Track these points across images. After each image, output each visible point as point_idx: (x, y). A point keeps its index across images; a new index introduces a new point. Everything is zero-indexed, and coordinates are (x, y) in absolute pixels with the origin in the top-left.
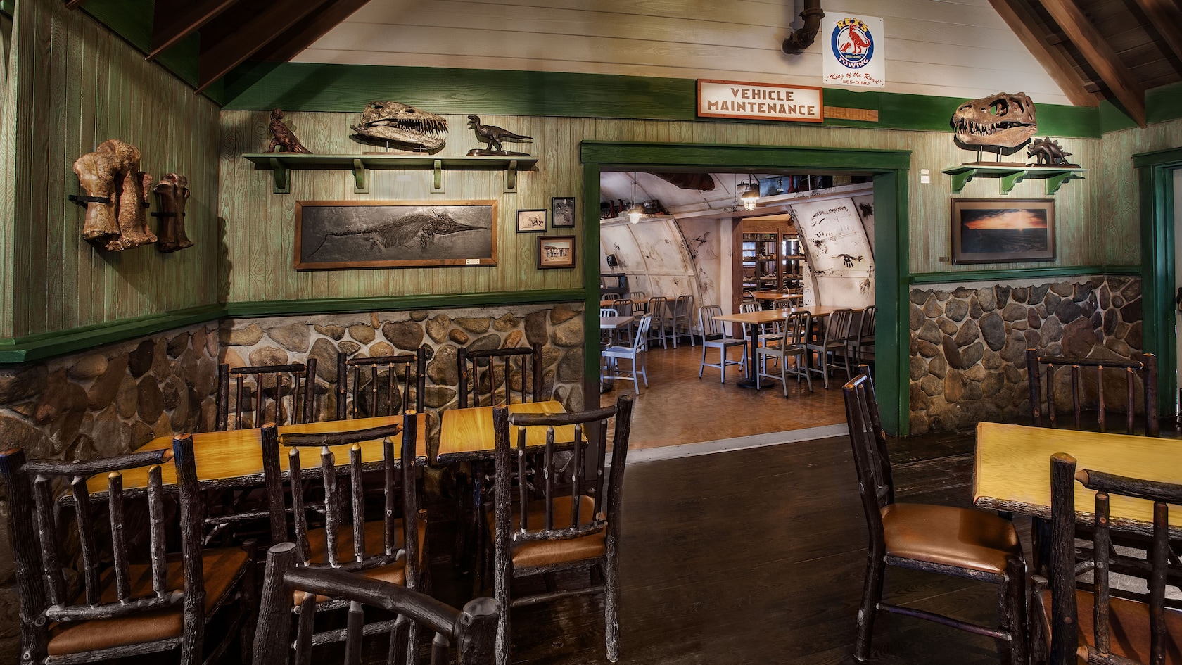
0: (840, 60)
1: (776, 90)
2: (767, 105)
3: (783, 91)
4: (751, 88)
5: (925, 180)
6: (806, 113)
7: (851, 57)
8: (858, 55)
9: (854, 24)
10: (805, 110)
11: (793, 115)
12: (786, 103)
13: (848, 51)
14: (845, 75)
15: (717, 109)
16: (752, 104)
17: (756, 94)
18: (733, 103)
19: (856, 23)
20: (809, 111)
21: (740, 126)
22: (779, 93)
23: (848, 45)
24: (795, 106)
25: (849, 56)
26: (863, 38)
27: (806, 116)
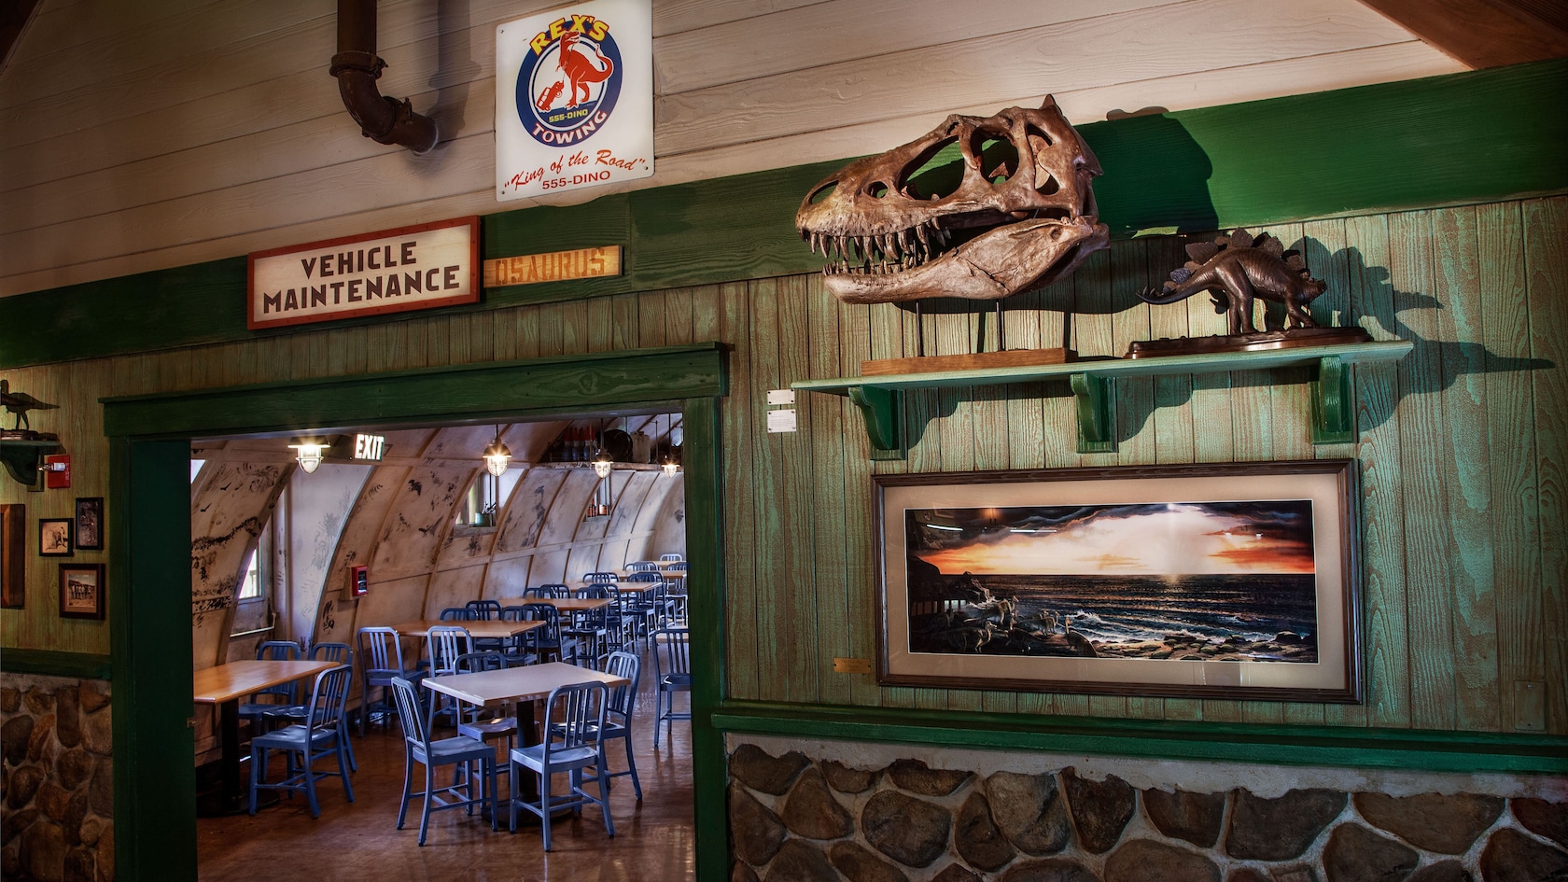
0: (536, 133)
1: (381, 244)
2: (365, 283)
3: (396, 245)
4: (335, 251)
5: (782, 421)
6: (442, 285)
7: (562, 117)
8: (581, 107)
9: (573, 30)
10: (438, 280)
11: (415, 296)
12: (401, 271)
13: (555, 105)
14: (547, 169)
15: (278, 309)
16: (337, 286)
17: (346, 262)
18: (304, 290)
19: (578, 27)
20: (448, 277)
21: (334, 335)
22: (388, 249)
23: (558, 87)
24: (418, 274)
25: (557, 118)
26: (594, 59)
27: (443, 293)
